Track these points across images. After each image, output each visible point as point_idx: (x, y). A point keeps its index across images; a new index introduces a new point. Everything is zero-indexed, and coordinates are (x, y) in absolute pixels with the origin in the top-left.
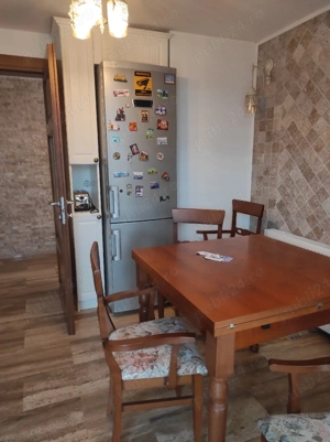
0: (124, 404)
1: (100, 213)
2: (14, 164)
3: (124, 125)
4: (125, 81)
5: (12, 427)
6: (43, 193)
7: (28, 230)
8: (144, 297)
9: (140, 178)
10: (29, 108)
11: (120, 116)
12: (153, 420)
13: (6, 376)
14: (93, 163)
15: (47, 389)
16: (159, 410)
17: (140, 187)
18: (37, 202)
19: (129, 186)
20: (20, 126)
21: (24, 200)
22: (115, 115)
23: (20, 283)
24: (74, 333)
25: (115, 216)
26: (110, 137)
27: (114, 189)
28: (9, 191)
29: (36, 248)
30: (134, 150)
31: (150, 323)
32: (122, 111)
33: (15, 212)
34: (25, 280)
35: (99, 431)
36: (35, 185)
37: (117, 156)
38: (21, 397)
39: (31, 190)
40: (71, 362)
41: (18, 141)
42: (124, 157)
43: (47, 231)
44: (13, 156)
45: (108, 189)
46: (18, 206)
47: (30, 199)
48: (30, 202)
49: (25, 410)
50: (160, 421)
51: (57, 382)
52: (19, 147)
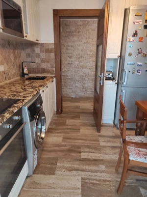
0: (128, 170)
1: (117, 82)
2: (79, 58)
3: (136, 38)
4: (141, 16)
5: (77, 163)
6: (89, 71)
7: (81, 86)
8: (139, 124)
9: (140, 66)
10: (88, 33)
11: (135, 34)
12: (137, 180)
13: (74, 143)
14: (117, 57)
15: (89, 152)
16: (141, 177)
17: (139, 70)
18: (86, 75)
19: (134, 70)
20: (83, 42)
21: (81, 74)
22: (132, 34)
23: (78, 107)
24: (100, 132)
25: (124, 83)
26: (128, 45)
27: (126, 70)
28: (76, 69)
29: (83, 94)
30: (139, 52)
31: (142, 137)
32: (136, 32)
33: (77, 78)
34: (79, 106)
35: (112, 176)
36: (86, 68)
37: (130, 54)
38: (80, 152)
39: (85, 69)
40: (99, 144)
41: (82, 48)
42: (133, 55)
43: (89, 87)
44: (79, 55)
45: (123, 70)
46: (79, 76)
47: (84, 73)
48: (83, 75)
49: (82, 157)
50: (141, 182)
51: (93, 151)
52: (82, 51)
